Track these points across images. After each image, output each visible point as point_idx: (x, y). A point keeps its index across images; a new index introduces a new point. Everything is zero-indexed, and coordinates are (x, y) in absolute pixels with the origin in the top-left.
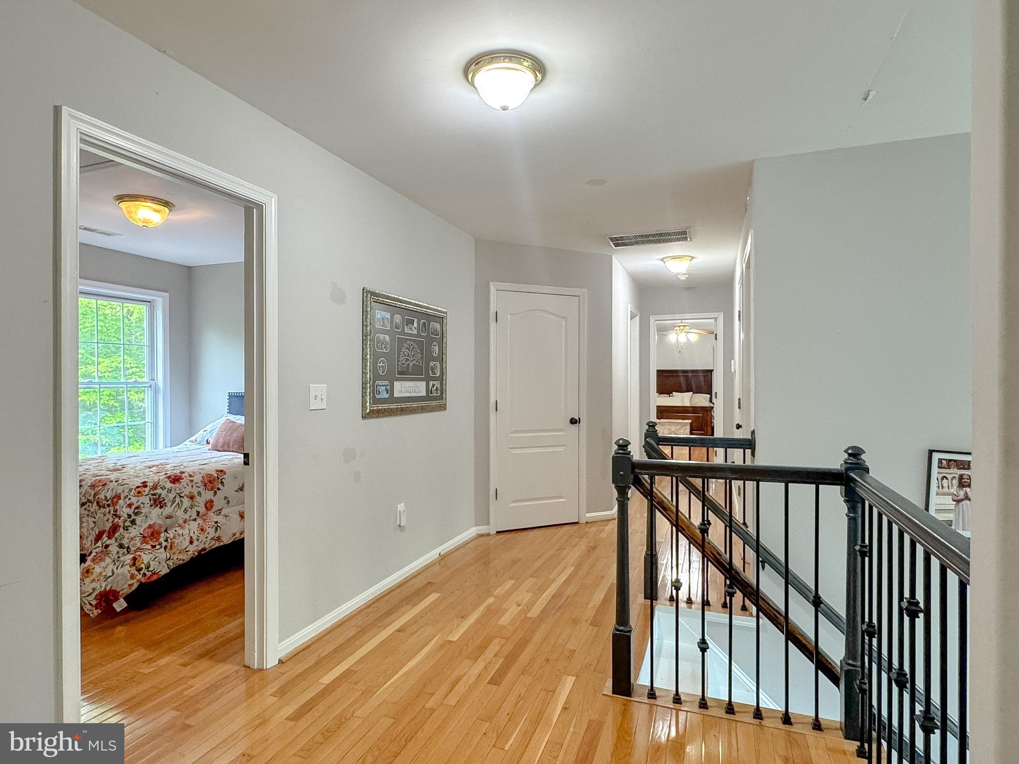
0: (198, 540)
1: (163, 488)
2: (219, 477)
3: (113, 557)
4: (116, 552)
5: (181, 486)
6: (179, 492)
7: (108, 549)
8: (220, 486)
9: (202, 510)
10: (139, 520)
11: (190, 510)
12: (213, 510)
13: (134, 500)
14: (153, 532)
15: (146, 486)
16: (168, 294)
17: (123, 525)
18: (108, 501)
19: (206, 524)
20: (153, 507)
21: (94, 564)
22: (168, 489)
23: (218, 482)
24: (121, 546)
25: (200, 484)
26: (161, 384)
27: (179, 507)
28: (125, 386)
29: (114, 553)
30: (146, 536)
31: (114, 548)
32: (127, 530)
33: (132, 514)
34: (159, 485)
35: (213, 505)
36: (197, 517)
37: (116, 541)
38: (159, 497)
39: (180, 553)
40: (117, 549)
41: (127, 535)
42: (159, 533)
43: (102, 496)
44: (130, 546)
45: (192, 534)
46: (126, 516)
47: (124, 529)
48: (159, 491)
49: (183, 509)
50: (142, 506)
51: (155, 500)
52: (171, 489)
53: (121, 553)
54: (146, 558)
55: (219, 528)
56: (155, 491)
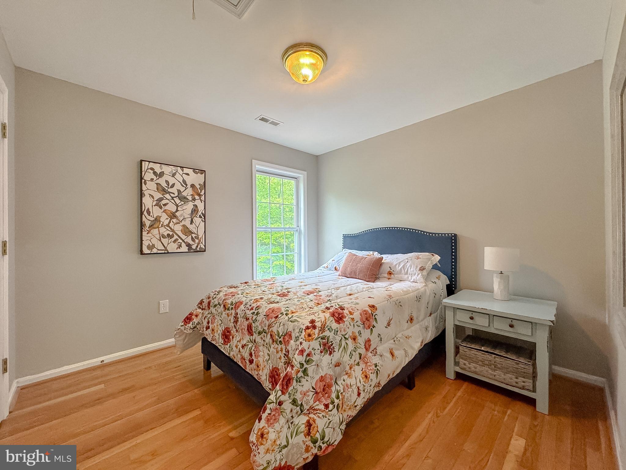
0: (364, 390)
1: (330, 329)
2: (373, 313)
3: (287, 417)
4: (290, 410)
5: (345, 326)
6: (344, 333)
7: (282, 406)
8: (374, 323)
9: (362, 351)
10: (311, 369)
11: (354, 353)
12: (371, 350)
13: (305, 345)
14: (325, 385)
15: (314, 327)
16: (306, 172)
17: (296, 377)
18: (280, 338)
19: (368, 369)
20: (323, 354)
21: (268, 426)
22: (335, 330)
23: (373, 318)
24: (294, 402)
25: (359, 323)
26: (302, 228)
27: (345, 350)
28: (284, 230)
29: (288, 411)
30: (319, 391)
31: (287, 406)
32: (300, 382)
33: (304, 363)
34: (326, 325)
35: (370, 345)
36: (360, 361)
37: (290, 397)
38: (328, 341)
39: (350, 408)
40: (291, 406)
41: (300, 389)
42: (330, 386)
43: (274, 329)
44: (303, 403)
45: (359, 384)
46: (299, 366)
47: (297, 382)
48: (327, 333)
49: (349, 353)
50: (313, 352)
51: (324, 345)
52: (337, 330)
53: (294, 411)
54: (320, 423)
55: (378, 372)
56: (324, 334)
